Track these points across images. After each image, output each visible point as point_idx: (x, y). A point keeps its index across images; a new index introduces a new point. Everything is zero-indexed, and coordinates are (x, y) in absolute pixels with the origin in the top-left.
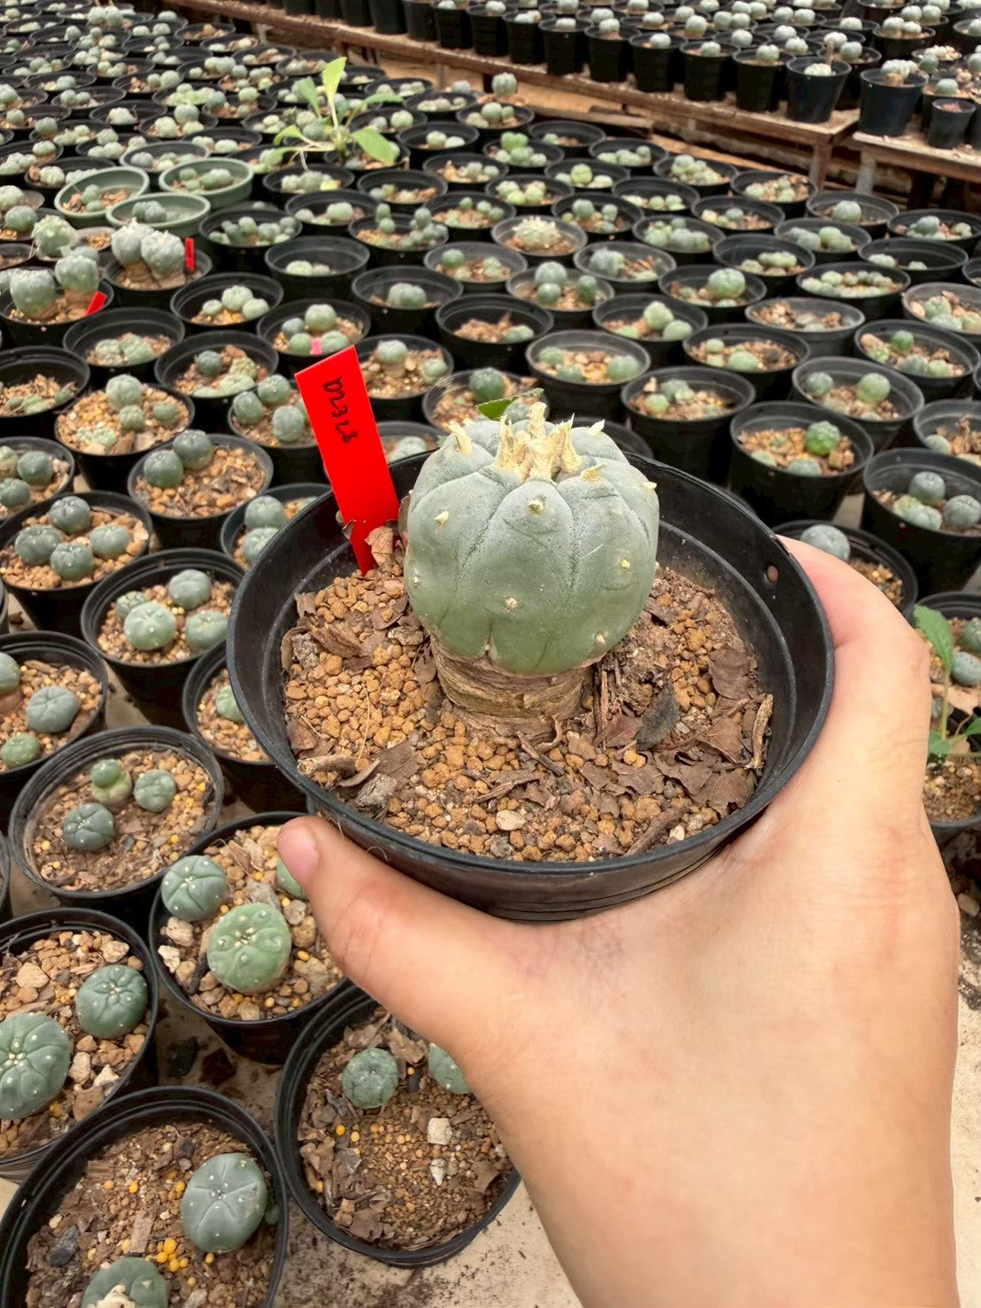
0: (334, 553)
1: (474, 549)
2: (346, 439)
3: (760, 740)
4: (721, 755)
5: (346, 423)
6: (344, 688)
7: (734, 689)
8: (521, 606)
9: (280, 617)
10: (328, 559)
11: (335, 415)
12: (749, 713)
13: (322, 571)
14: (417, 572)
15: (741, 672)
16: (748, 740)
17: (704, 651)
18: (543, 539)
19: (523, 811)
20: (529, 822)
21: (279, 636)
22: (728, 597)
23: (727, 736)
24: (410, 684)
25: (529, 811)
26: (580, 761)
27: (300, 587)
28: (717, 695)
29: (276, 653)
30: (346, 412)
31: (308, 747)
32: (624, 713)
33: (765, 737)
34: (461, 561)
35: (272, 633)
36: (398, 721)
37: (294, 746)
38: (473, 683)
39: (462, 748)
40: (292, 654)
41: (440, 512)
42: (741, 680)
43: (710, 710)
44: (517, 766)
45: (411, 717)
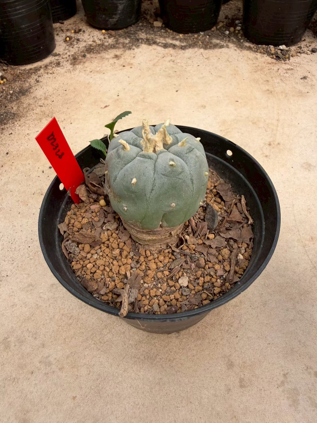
0: (64, 203)
1: (152, 190)
2: (60, 157)
3: (247, 212)
4: (238, 222)
5: (59, 151)
6: (95, 256)
7: (230, 197)
8: (177, 205)
9: (57, 239)
10: (63, 206)
11: (54, 149)
12: (238, 204)
13: (63, 212)
14: (124, 205)
15: (229, 191)
16: (243, 214)
17: (212, 187)
18: (180, 176)
19: (185, 274)
20: (189, 277)
21: (60, 247)
22: (212, 165)
23: (236, 216)
24: (122, 244)
25: (187, 273)
26: (194, 246)
27: (58, 222)
28: (224, 201)
29: (63, 254)
30: (58, 146)
31: (96, 288)
32: (200, 222)
33: (247, 210)
34: (148, 196)
35: (57, 247)
36: (124, 261)
37: (89, 290)
38: (151, 236)
39: (153, 261)
40: (67, 251)
41: (132, 179)
42: (230, 193)
43: (224, 208)
44: (174, 258)
45: (128, 257)
